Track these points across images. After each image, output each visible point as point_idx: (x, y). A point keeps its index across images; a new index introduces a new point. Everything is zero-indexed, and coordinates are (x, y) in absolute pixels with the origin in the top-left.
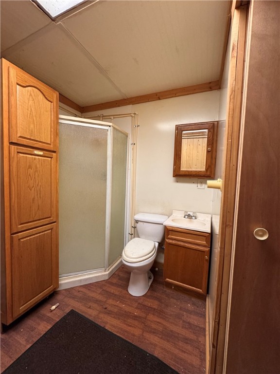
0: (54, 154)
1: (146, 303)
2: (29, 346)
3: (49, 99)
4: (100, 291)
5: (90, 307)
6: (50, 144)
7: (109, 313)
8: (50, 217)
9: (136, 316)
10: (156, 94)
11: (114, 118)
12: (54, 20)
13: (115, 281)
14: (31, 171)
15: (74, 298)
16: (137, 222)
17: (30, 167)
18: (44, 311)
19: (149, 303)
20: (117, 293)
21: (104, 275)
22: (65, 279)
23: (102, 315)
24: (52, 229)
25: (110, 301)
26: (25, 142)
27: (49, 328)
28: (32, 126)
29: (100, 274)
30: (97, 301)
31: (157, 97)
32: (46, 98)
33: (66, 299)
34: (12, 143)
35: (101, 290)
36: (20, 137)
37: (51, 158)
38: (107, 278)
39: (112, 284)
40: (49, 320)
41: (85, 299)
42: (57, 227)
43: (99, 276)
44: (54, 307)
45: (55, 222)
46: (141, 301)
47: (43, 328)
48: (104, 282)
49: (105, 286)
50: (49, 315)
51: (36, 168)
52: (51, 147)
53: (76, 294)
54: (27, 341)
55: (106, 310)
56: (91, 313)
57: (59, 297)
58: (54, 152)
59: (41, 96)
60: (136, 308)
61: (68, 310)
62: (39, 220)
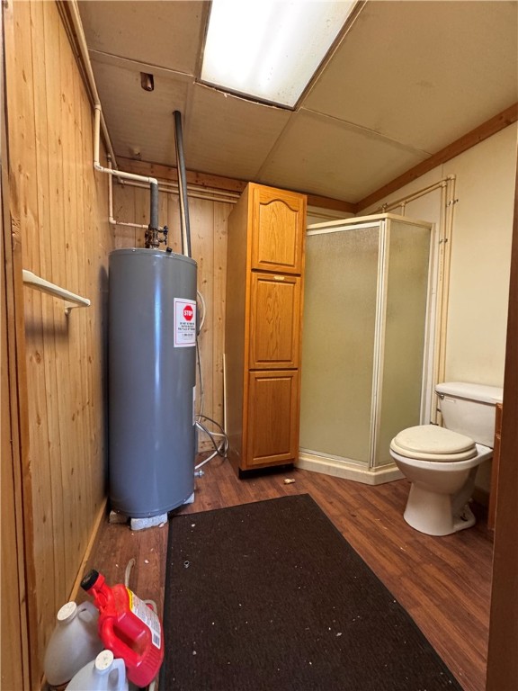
0: (298, 278)
1: (432, 548)
2: (255, 501)
3: (294, 208)
4: (354, 492)
5: (331, 503)
6: (293, 266)
7: (356, 523)
8: (290, 361)
9: (401, 552)
10: (500, 117)
11: (406, 203)
12: (293, 110)
13: (384, 492)
14: (270, 301)
15: (314, 483)
16: (441, 395)
17: (270, 296)
18: (278, 480)
19: (440, 551)
20: (381, 508)
21: (367, 475)
22: (309, 457)
23: (343, 520)
24: (291, 377)
25: (365, 512)
26: (265, 267)
27: (278, 497)
28: (273, 247)
29: (360, 471)
30: (343, 502)
31: (503, 120)
32: (291, 209)
33: (305, 481)
34: (253, 270)
35: (356, 493)
36: (261, 262)
37: (294, 283)
38: (371, 482)
39: (378, 494)
40: (280, 490)
41: (328, 492)
42: (299, 377)
43: (357, 473)
44: (288, 481)
45: (296, 369)
46: (421, 540)
47: (272, 494)
48: (365, 486)
49: (365, 490)
50: (282, 486)
51: (276, 297)
52: (294, 270)
53: (319, 481)
54: (255, 496)
55: (352, 518)
56: (331, 510)
57: (299, 475)
58: (299, 275)
59: (285, 208)
60: (407, 543)
61: (303, 492)
62: (277, 361)
